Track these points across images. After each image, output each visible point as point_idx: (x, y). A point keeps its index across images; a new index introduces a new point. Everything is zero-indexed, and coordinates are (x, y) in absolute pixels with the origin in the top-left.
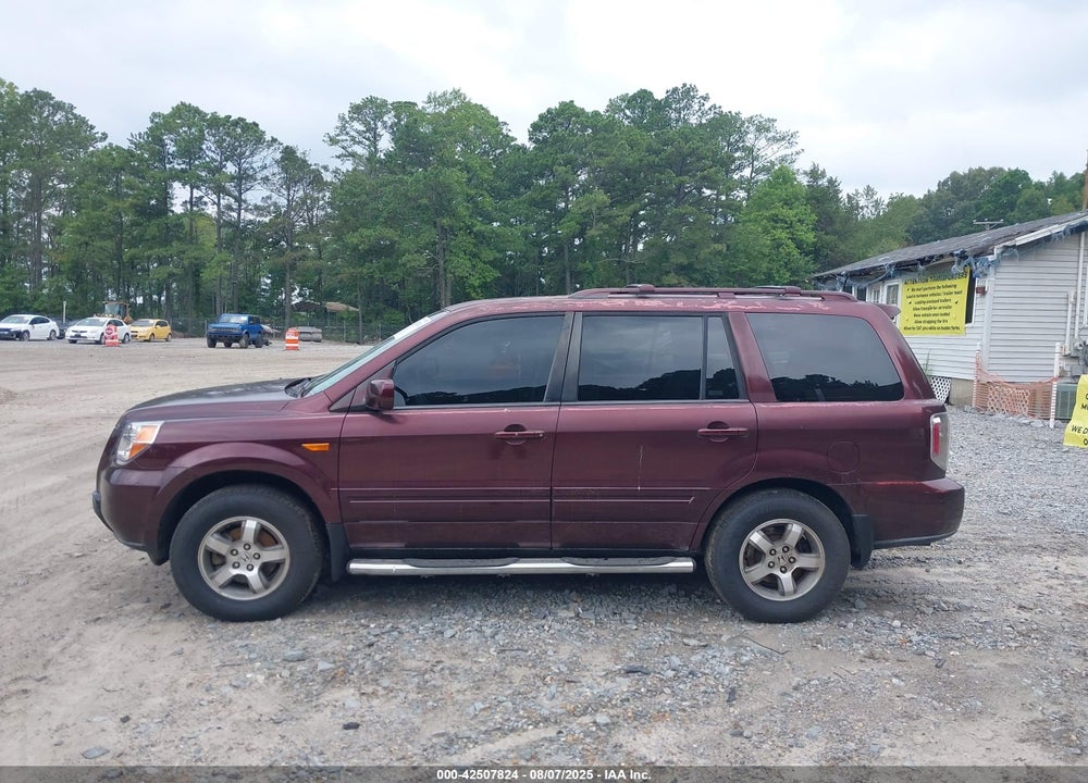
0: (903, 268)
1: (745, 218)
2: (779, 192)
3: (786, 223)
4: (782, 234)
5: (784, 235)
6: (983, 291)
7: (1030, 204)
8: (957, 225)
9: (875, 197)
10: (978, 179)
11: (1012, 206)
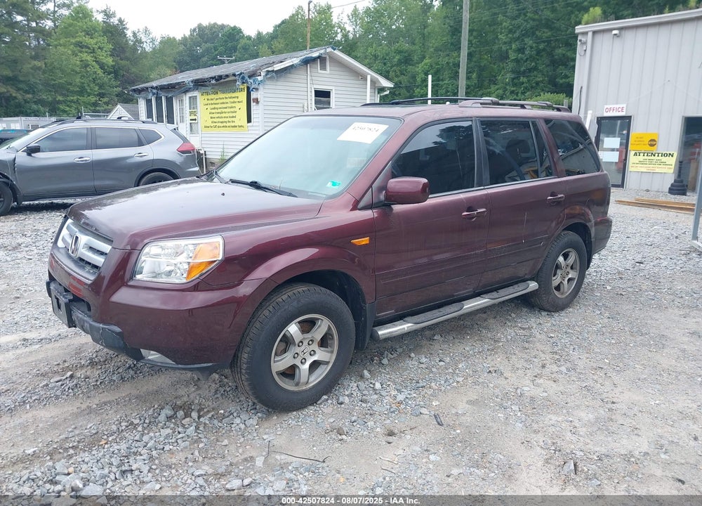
0: (199, 84)
1: (56, 43)
2: (80, 24)
3: (89, 48)
4: (88, 58)
5: (89, 58)
6: (257, 101)
7: (245, 48)
8: (205, 59)
9: (151, 36)
10: (214, 30)
11: (235, 49)
